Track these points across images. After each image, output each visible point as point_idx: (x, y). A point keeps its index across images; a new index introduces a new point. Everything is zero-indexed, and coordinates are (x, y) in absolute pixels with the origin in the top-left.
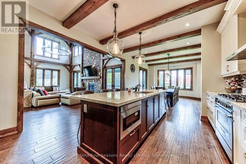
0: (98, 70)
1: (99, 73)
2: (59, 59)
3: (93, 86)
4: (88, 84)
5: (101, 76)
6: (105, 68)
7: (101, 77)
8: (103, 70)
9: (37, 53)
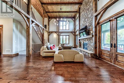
0: (91, 29)
1: (91, 32)
2: (69, 30)
3: (87, 44)
4: (83, 43)
5: (94, 34)
6: (98, 24)
7: (93, 36)
8: (96, 27)
9: (61, 29)
